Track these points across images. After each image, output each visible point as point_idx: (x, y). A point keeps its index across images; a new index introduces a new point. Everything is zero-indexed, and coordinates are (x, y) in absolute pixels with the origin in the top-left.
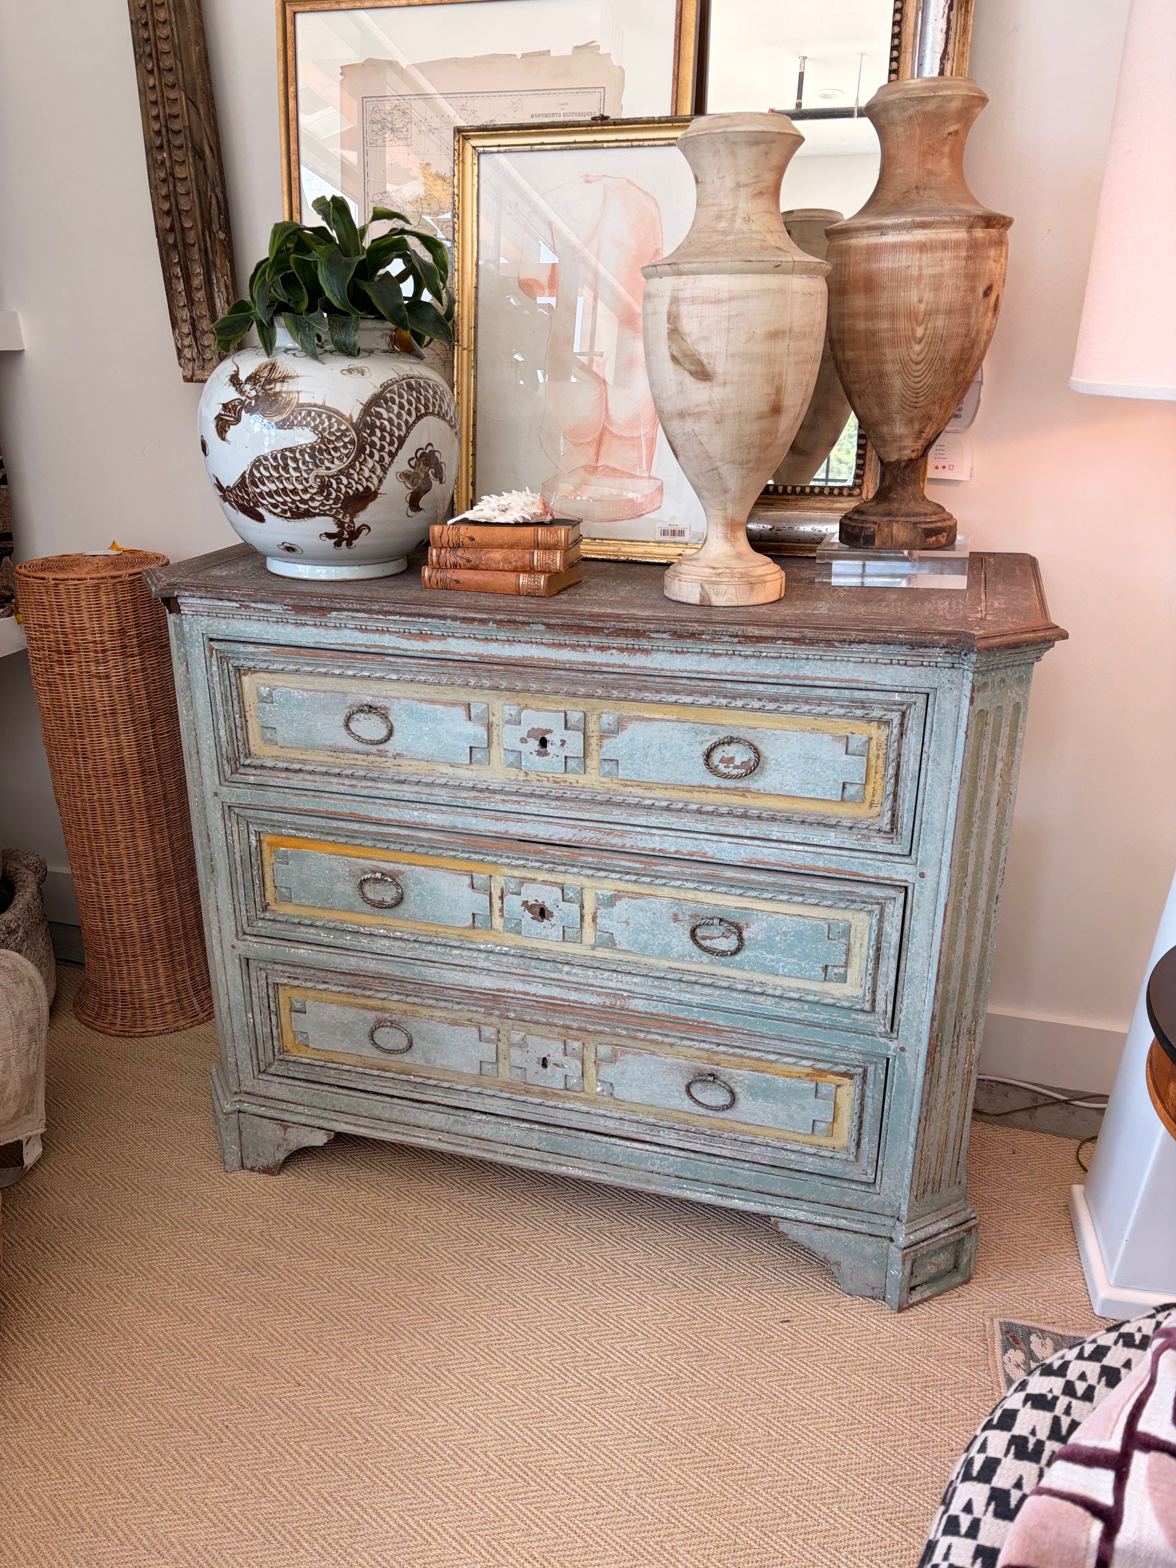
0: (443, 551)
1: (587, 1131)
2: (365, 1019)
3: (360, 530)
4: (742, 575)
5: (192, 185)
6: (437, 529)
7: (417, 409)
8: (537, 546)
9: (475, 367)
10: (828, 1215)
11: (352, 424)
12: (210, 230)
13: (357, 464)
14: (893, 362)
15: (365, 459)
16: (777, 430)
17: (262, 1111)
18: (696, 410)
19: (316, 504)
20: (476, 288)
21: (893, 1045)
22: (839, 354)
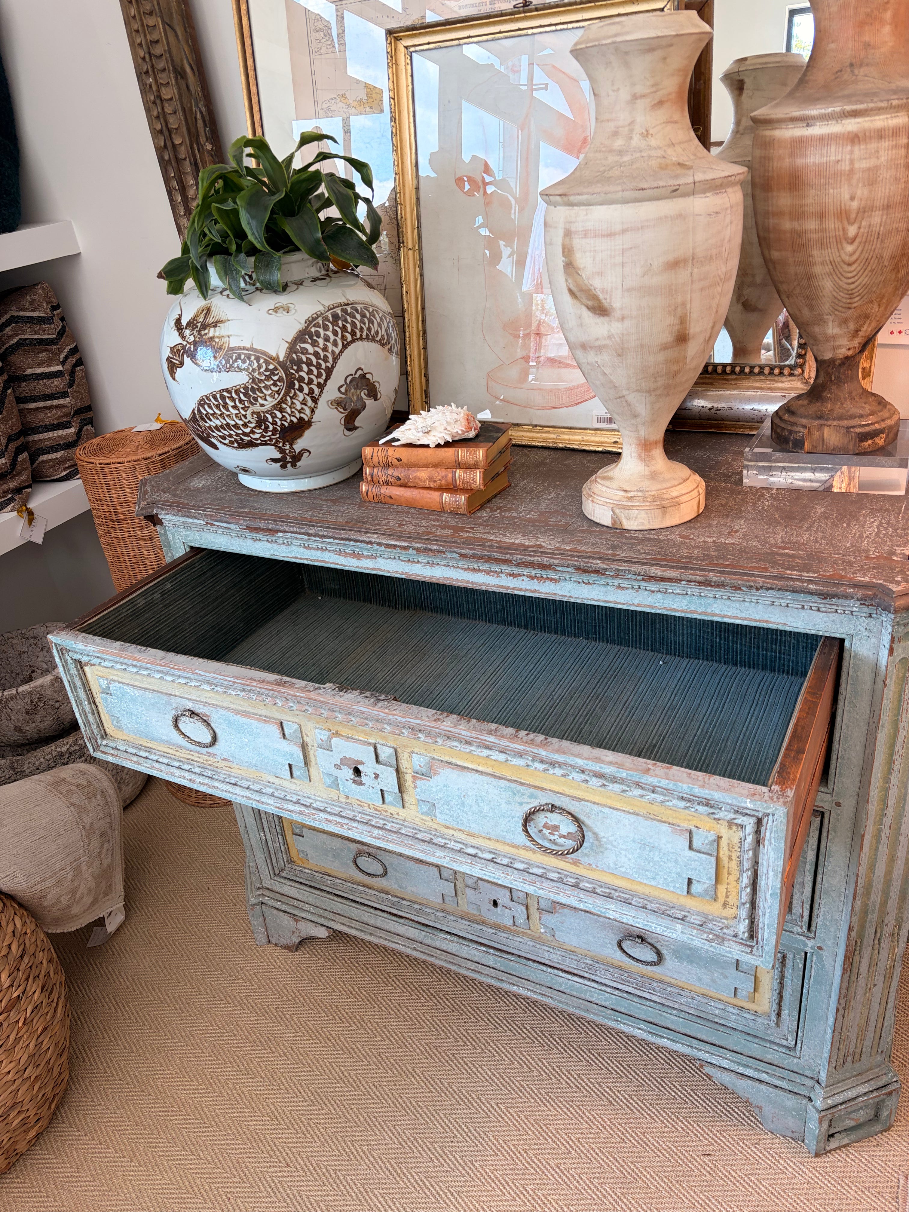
0: (376, 470)
1: (534, 961)
2: (349, 848)
3: (301, 454)
4: (655, 498)
5: (176, 104)
6: (367, 451)
7: (343, 338)
8: (459, 465)
9: (421, 266)
10: (751, 1068)
11: (279, 363)
12: (198, 143)
13: (288, 398)
14: (823, 263)
15: (295, 394)
16: (685, 358)
17: (278, 905)
18: (597, 343)
19: (257, 436)
20: (417, 189)
21: (810, 943)
22: (766, 252)
